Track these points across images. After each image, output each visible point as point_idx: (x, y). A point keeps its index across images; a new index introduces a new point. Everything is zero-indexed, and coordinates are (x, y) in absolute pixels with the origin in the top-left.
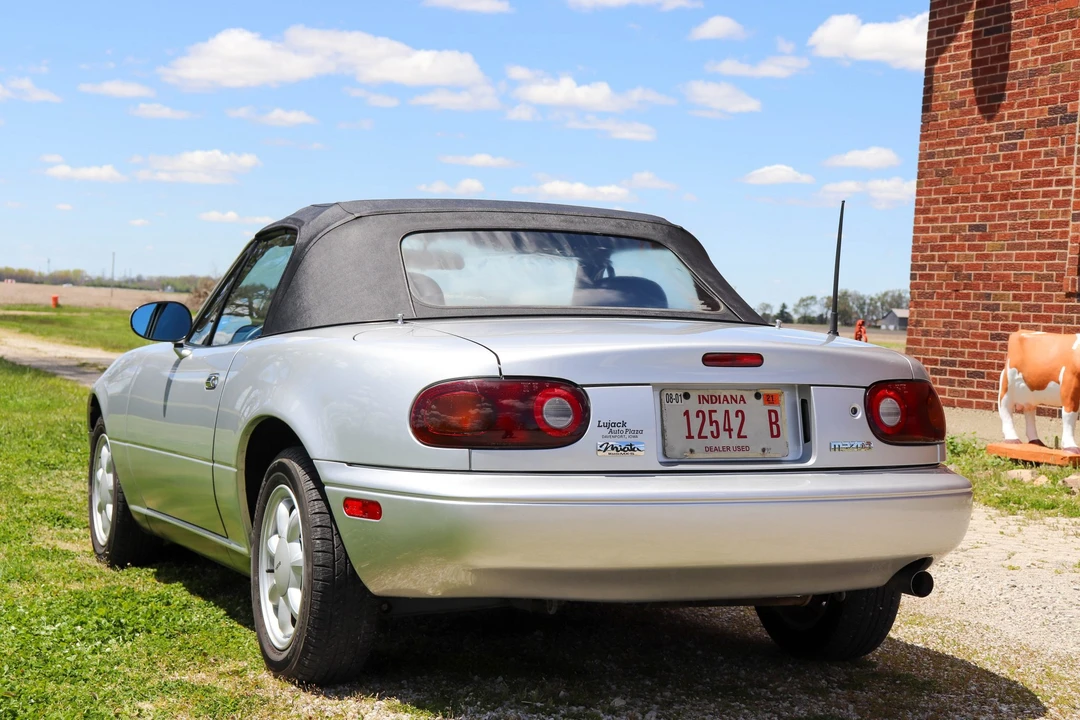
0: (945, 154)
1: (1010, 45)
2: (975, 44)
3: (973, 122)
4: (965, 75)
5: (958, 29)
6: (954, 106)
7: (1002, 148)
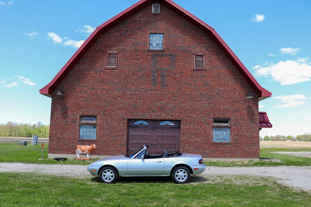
0: (55, 123)
2: (60, 111)
3: (60, 120)
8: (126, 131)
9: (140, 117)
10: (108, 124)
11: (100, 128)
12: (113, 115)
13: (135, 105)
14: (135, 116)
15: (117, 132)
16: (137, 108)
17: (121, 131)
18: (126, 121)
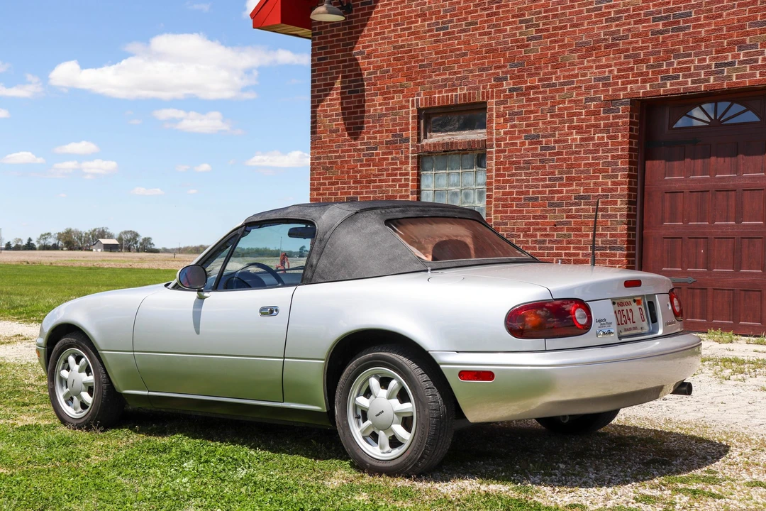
0: (328, 158)
1: (365, 100)
2: (342, 98)
3: (344, 141)
4: (337, 115)
5: (331, 89)
6: (332, 132)
7: (364, 155)
8: (623, 170)
9: (701, 81)
10: (534, 140)
11: (501, 163)
12: (558, 91)
13: (671, 10)
14: (668, 78)
15: (579, 178)
16: (680, 29)
17: (600, 171)
18: (622, 116)
